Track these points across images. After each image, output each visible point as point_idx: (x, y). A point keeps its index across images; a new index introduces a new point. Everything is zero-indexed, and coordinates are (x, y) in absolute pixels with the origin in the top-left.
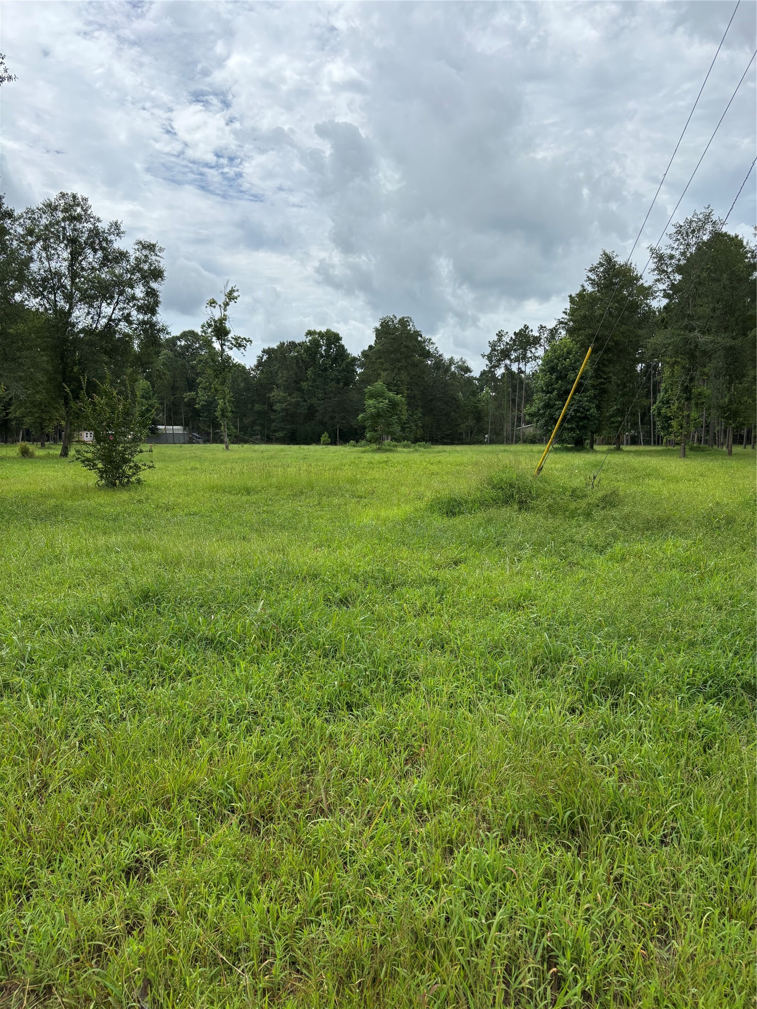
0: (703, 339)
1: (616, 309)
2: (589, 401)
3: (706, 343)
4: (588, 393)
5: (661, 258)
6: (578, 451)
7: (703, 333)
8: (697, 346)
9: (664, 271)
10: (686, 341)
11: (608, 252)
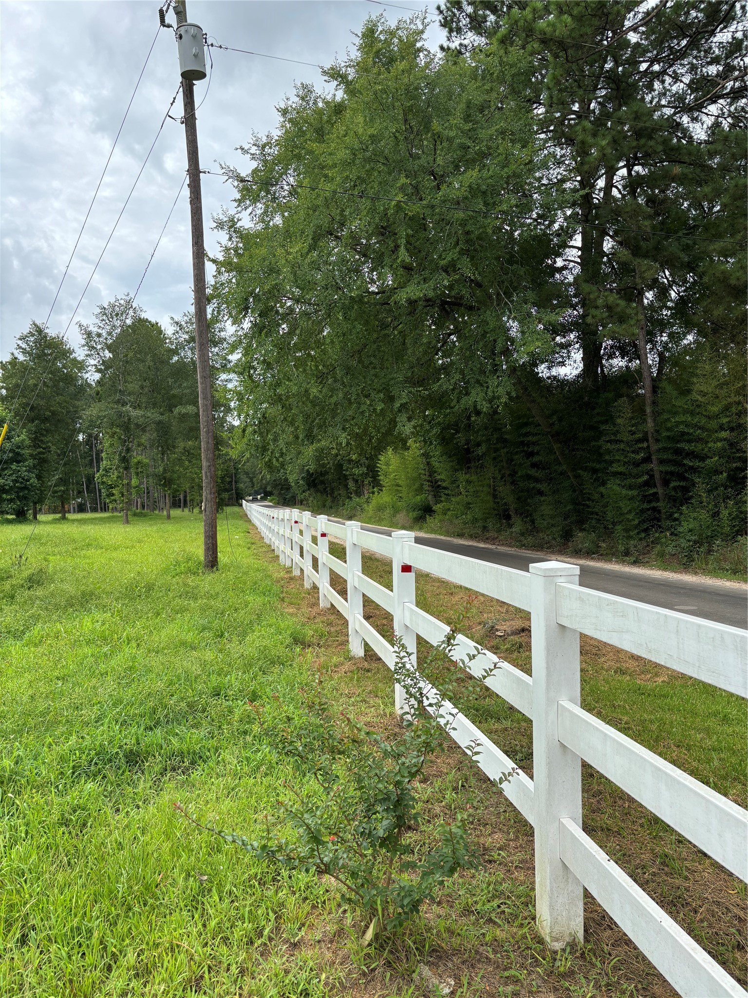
0: (134, 413)
1: (51, 379)
2: (29, 471)
3: (137, 417)
4: (26, 463)
5: (89, 334)
6: (20, 522)
7: (135, 408)
8: (129, 419)
9: (93, 348)
10: (120, 415)
11: (38, 322)
